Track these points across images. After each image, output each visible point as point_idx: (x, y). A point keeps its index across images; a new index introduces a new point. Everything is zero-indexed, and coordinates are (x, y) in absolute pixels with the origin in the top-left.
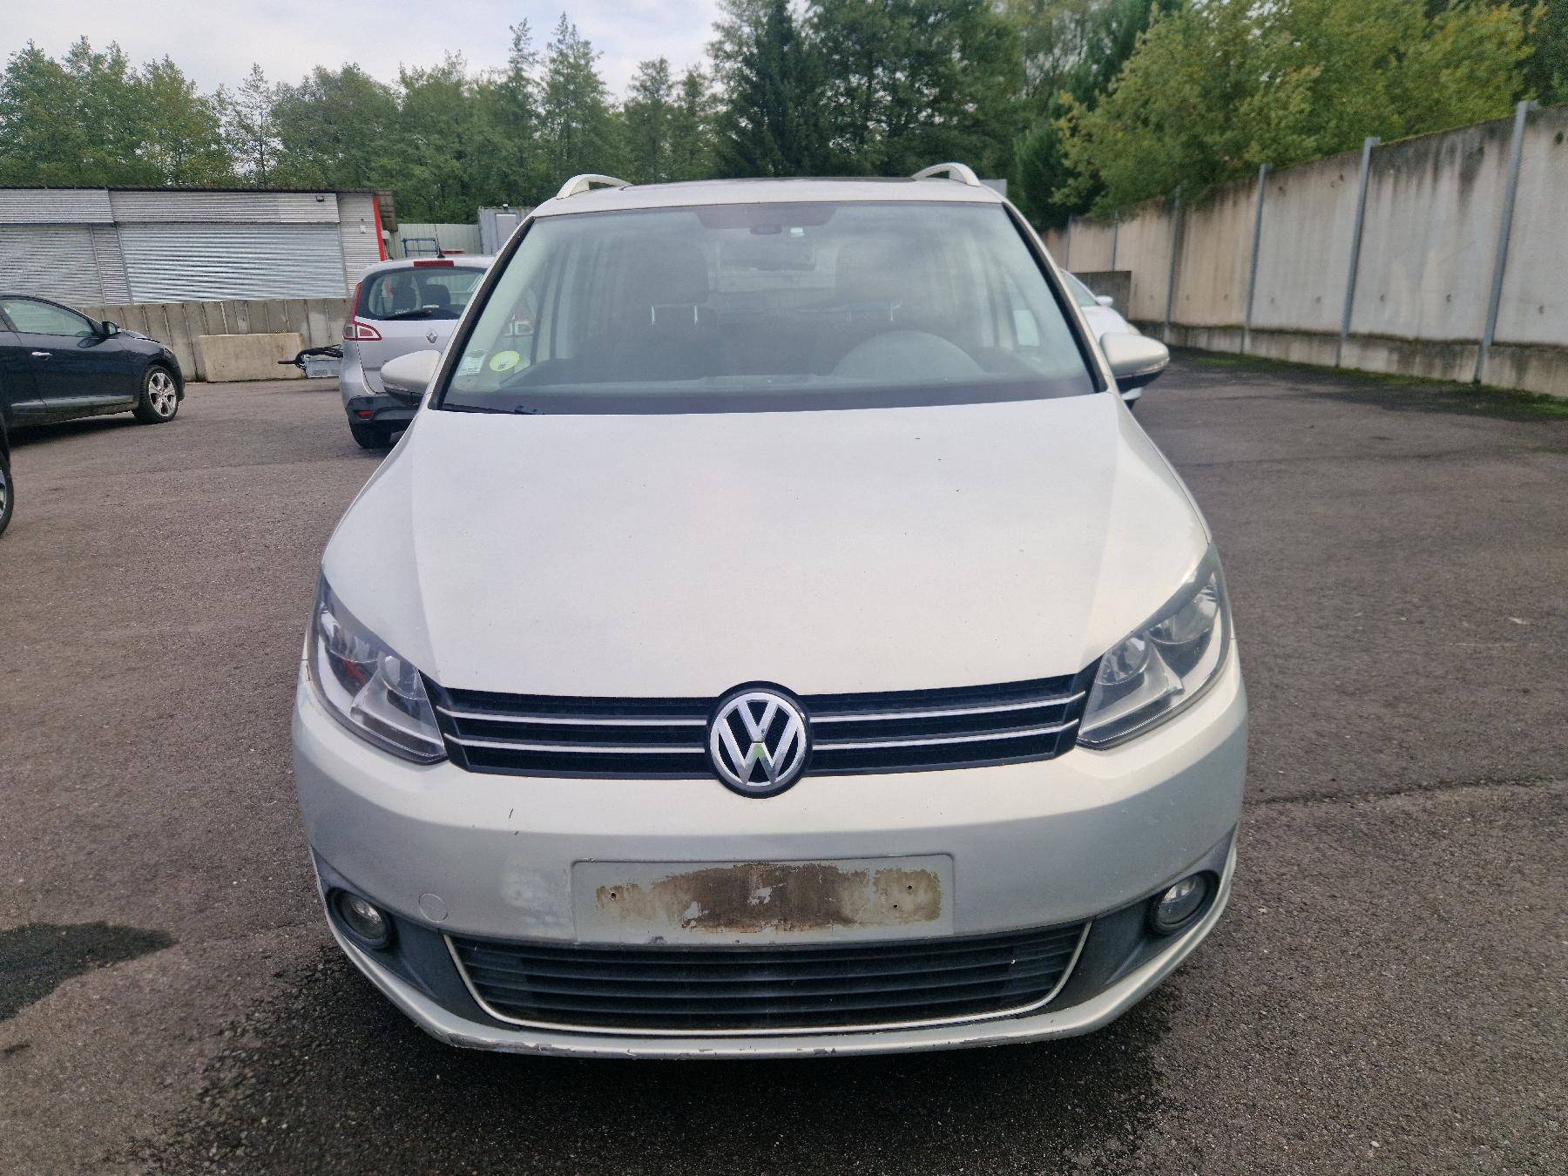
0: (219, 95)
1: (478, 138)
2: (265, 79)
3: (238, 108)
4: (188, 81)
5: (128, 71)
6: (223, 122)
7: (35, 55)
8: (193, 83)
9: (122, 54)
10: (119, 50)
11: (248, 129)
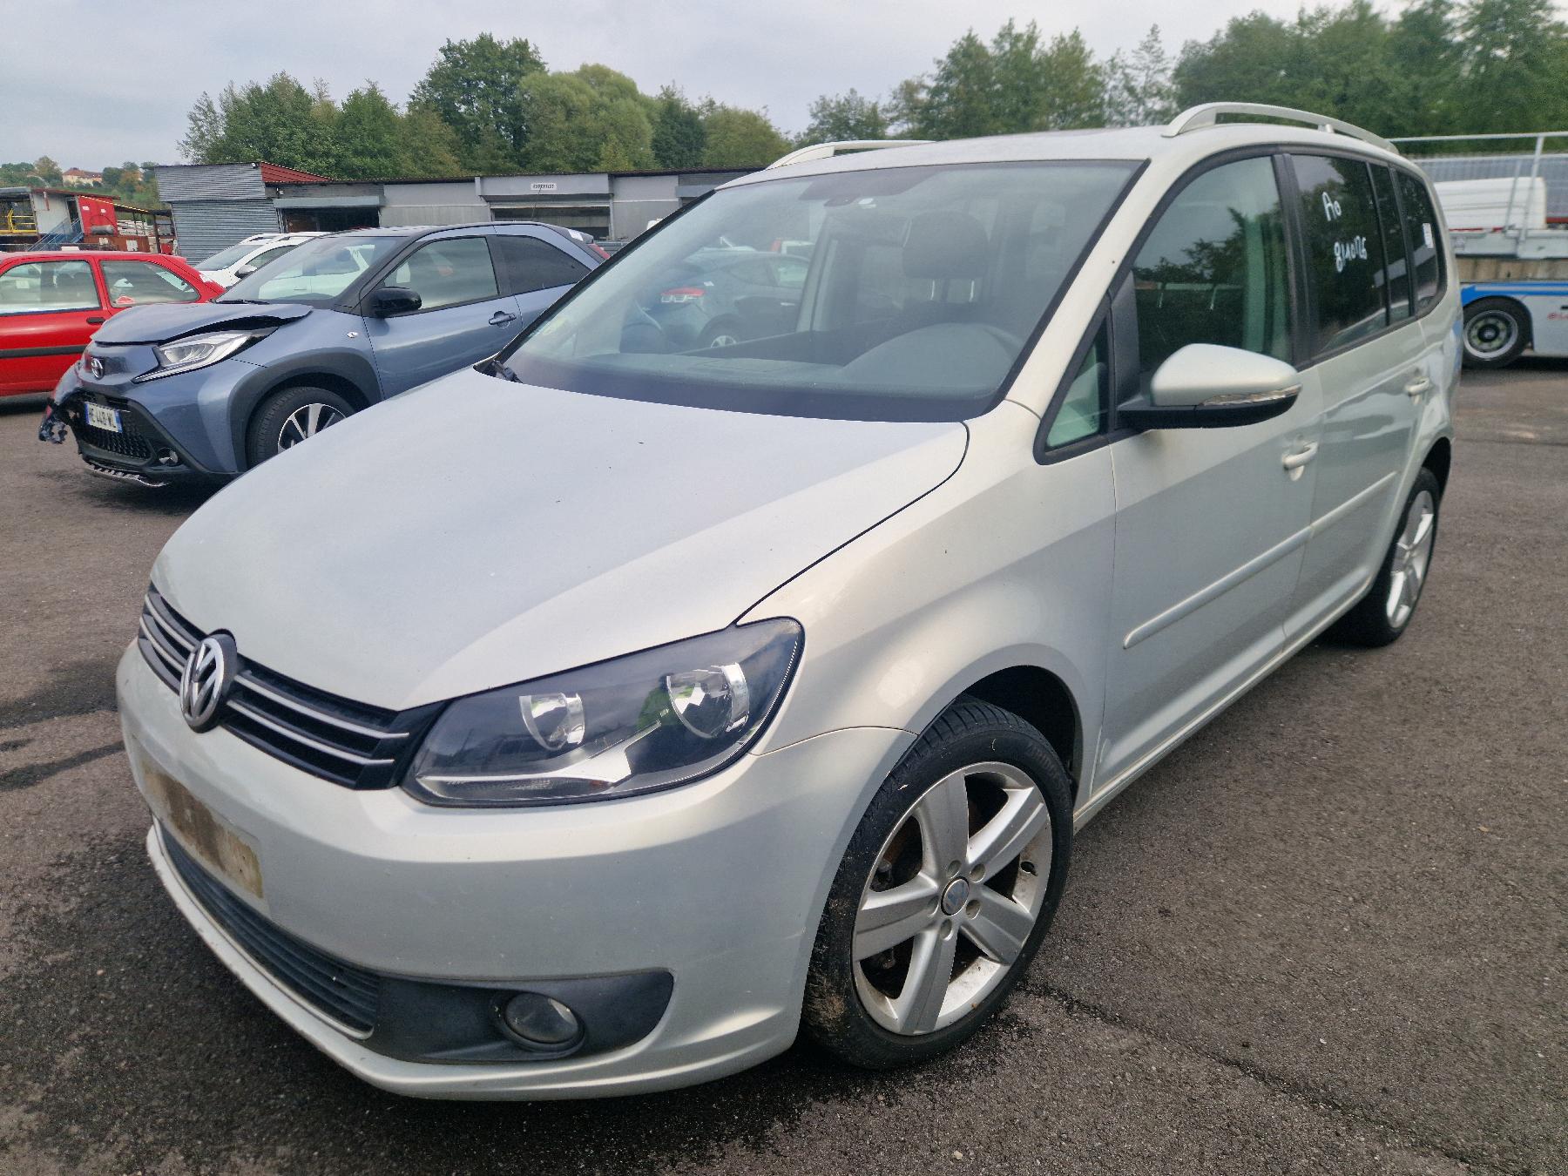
0: (1112, 60)
1: (1366, 79)
2: (1159, 39)
3: (1128, 71)
4: (1087, 49)
5: (1038, 46)
6: (1109, 87)
7: (970, 40)
8: (1091, 52)
9: (1037, 31)
10: (1035, 27)
11: (1131, 90)
